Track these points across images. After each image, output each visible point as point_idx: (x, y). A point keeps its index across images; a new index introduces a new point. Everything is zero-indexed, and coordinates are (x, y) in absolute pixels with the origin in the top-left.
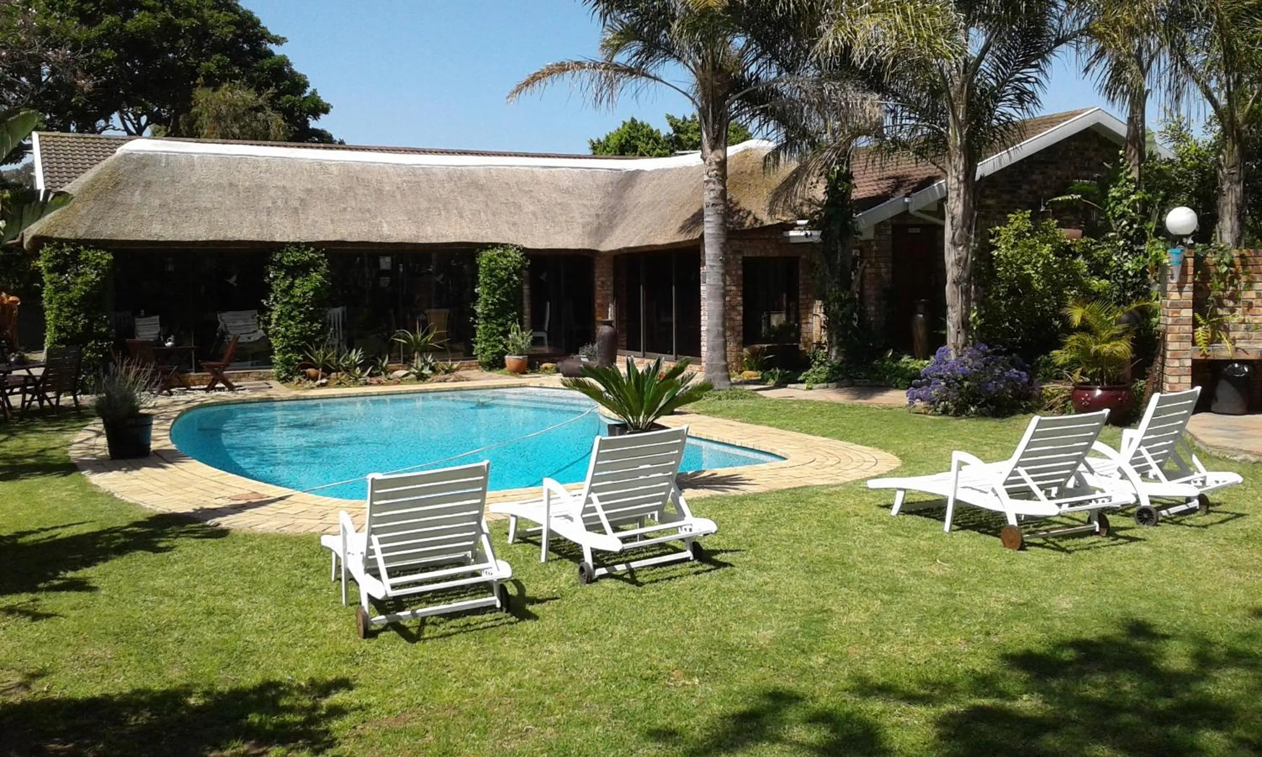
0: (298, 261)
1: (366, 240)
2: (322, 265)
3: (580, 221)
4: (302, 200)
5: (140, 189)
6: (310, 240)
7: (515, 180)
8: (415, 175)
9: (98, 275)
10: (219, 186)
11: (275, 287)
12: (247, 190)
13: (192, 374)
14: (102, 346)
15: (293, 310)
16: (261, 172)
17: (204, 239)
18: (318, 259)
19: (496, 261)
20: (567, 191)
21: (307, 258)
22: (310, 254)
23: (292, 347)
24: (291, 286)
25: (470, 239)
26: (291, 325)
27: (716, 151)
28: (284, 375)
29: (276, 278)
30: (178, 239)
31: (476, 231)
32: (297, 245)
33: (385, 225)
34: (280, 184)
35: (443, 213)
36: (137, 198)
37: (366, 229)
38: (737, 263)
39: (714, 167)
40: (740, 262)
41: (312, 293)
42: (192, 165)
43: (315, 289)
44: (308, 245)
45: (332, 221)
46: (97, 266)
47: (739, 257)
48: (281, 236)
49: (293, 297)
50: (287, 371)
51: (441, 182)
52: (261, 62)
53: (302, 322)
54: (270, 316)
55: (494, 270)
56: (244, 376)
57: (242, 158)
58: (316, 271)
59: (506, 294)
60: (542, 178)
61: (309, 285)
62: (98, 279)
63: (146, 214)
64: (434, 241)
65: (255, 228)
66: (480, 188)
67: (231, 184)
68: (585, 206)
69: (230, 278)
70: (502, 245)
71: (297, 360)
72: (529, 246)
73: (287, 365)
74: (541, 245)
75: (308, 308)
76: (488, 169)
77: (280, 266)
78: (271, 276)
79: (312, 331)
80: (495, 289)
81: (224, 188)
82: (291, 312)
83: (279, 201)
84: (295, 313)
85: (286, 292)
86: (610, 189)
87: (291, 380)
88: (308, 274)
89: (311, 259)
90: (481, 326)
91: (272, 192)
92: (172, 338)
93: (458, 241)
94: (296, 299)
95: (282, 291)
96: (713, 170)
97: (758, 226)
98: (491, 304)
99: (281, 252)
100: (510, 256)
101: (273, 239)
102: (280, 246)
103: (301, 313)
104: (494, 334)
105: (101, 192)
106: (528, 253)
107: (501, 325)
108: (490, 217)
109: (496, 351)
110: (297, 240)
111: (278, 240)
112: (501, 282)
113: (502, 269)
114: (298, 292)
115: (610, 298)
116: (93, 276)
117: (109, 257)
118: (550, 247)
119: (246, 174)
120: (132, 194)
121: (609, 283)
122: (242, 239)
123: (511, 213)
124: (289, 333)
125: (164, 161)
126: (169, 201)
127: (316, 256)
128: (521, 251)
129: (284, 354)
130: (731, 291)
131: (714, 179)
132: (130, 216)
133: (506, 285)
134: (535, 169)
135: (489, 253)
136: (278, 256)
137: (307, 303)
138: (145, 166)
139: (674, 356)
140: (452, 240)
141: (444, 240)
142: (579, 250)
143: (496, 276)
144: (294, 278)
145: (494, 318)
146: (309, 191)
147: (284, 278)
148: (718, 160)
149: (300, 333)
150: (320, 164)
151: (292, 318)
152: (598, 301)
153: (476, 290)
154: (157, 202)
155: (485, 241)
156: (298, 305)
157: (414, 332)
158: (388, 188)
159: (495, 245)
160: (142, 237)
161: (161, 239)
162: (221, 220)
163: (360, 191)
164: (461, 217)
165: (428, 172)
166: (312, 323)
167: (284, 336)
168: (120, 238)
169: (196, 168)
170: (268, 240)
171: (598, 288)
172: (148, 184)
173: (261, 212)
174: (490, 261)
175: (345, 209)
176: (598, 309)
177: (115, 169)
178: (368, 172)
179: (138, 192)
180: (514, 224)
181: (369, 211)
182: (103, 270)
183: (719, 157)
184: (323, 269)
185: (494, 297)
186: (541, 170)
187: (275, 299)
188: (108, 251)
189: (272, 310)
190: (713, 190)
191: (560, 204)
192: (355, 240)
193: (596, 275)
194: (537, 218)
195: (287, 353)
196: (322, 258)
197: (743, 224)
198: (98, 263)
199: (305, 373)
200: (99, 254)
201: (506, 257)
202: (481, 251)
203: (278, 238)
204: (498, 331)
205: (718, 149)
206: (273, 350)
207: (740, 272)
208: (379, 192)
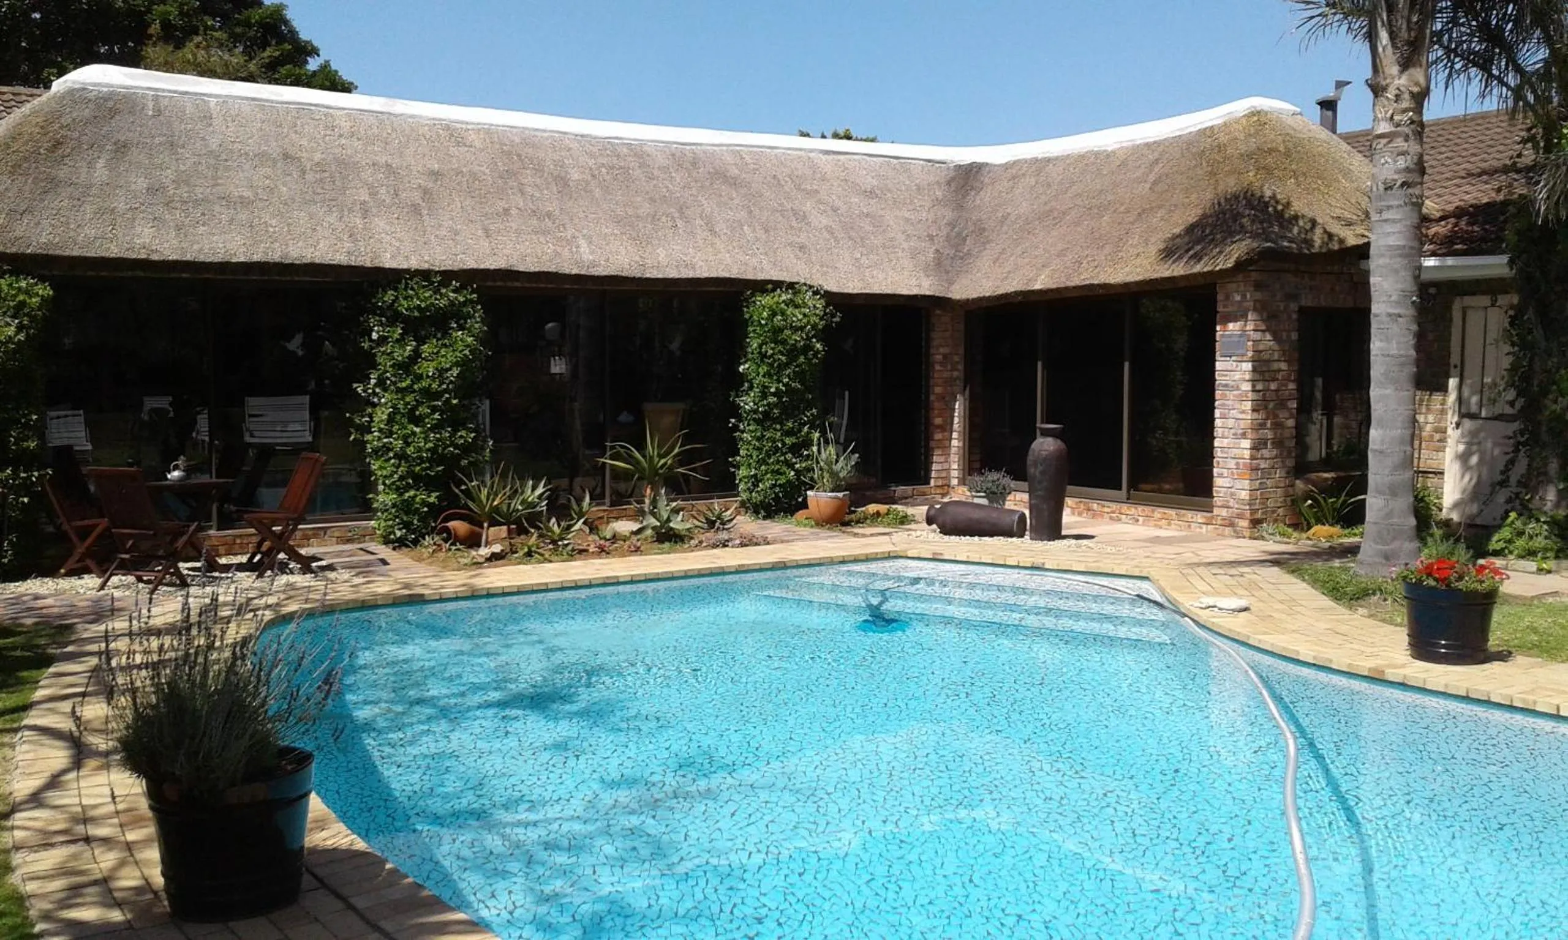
0: (427, 308)
1: (553, 269)
2: (473, 317)
3: (905, 245)
4: (426, 191)
5: (105, 156)
6: (449, 264)
7: (787, 171)
8: (618, 156)
9: (20, 328)
10: (262, 157)
11: (380, 359)
12: (320, 167)
13: (212, 532)
14: (29, 478)
15: (419, 403)
16: (341, 136)
17: (242, 259)
18: (464, 304)
19: (783, 313)
20: (871, 194)
21: (443, 303)
22: (450, 295)
23: (417, 478)
24: (416, 355)
25: (734, 273)
26: (414, 433)
27: (1412, 71)
28: (399, 534)
29: (383, 340)
30: (188, 257)
31: (741, 257)
32: (425, 275)
33: (583, 243)
34: (382, 159)
35: (679, 223)
36: (101, 171)
37: (550, 249)
38: (1290, 317)
39: (1405, 104)
40: (1295, 316)
41: (455, 372)
42: (207, 118)
43: (463, 363)
44: (448, 276)
45: (487, 232)
46: (18, 310)
47: (1294, 306)
48: (392, 257)
49: (419, 378)
50: (407, 525)
51: (664, 169)
52: (246, 13)
53: (437, 427)
54: (370, 416)
55: (781, 330)
56: (315, 536)
57: (302, 108)
58: (461, 328)
59: (799, 376)
60: (828, 169)
61: (448, 358)
62: (21, 337)
63: (122, 207)
64: (673, 274)
65: (341, 240)
66: (734, 183)
67: (286, 156)
68: (907, 220)
69: (289, 339)
70: (791, 286)
71: (424, 503)
72: (833, 287)
73: (407, 513)
74: (853, 286)
75: (448, 400)
76: (736, 151)
77: (393, 317)
78: (375, 336)
79: (456, 447)
80: (782, 367)
81: (275, 161)
82: (415, 408)
83: (383, 190)
84: (423, 410)
85: (406, 367)
86: (939, 194)
87: (416, 542)
88: (446, 334)
89: (452, 303)
90: (748, 433)
91: (367, 175)
92: (181, 461)
93: (714, 275)
94: (424, 383)
95: (397, 366)
96: (1405, 111)
97: (1336, 247)
98: (774, 394)
99: (396, 289)
100: (805, 305)
101: (377, 263)
102: (394, 278)
103: (434, 409)
104: (777, 449)
105: (26, 159)
106: (834, 300)
107: (789, 433)
108: (761, 234)
109: (782, 481)
110: (426, 266)
111: (387, 266)
112: (793, 353)
113: (796, 329)
114: (429, 368)
115: (960, 384)
116: (11, 331)
117: (44, 290)
118: (867, 291)
119: (313, 139)
120: (91, 165)
121: (956, 358)
122: (317, 261)
123: (792, 227)
124: (410, 450)
125: (151, 104)
126: (167, 182)
127: (462, 299)
128: (822, 296)
129: (400, 491)
130: (1280, 370)
131: (1406, 130)
132: (89, 209)
133: (802, 359)
134: (812, 155)
135: (765, 300)
136: (389, 296)
137: (446, 391)
138: (113, 112)
139: (1124, 492)
140: (703, 273)
141: (691, 274)
142: (915, 297)
143: (784, 342)
144: (421, 341)
145: (775, 420)
146: (435, 175)
147: (401, 341)
148: (1416, 89)
149: (433, 451)
150: (447, 128)
151: (417, 421)
152: (938, 390)
153: (741, 369)
154: (142, 184)
155: (761, 276)
156: (429, 394)
157: (641, 447)
158: (576, 176)
159: (777, 285)
160: (114, 250)
161: (155, 257)
162: (274, 222)
163: (528, 178)
164: (712, 231)
165: (638, 151)
166: (455, 430)
167: (401, 456)
168: (67, 253)
169: (215, 122)
170: (368, 265)
171: (938, 367)
172: (121, 148)
173: (350, 210)
174: (774, 314)
175: (506, 211)
176: (936, 405)
177: (52, 116)
178: (534, 146)
179: (101, 163)
180: (802, 248)
181: (549, 215)
182: (33, 319)
183: (1417, 84)
184: (476, 324)
185: (779, 381)
186: (824, 157)
187: (381, 383)
188: (42, 279)
189: (374, 405)
190: (1403, 153)
191: (867, 215)
192: (533, 269)
193: (935, 343)
194: (837, 240)
195: (408, 487)
196: (471, 301)
197: (1309, 243)
198: (23, 304)
199: (447, 530)
200: (23, 284)
201: (797, 306)
202: (753, 295)
203: (388, 262)
204: (784, 444)
205: (1414, 66)
206: (375, 483)
207: (1294, 336)
208: (562, 181)
